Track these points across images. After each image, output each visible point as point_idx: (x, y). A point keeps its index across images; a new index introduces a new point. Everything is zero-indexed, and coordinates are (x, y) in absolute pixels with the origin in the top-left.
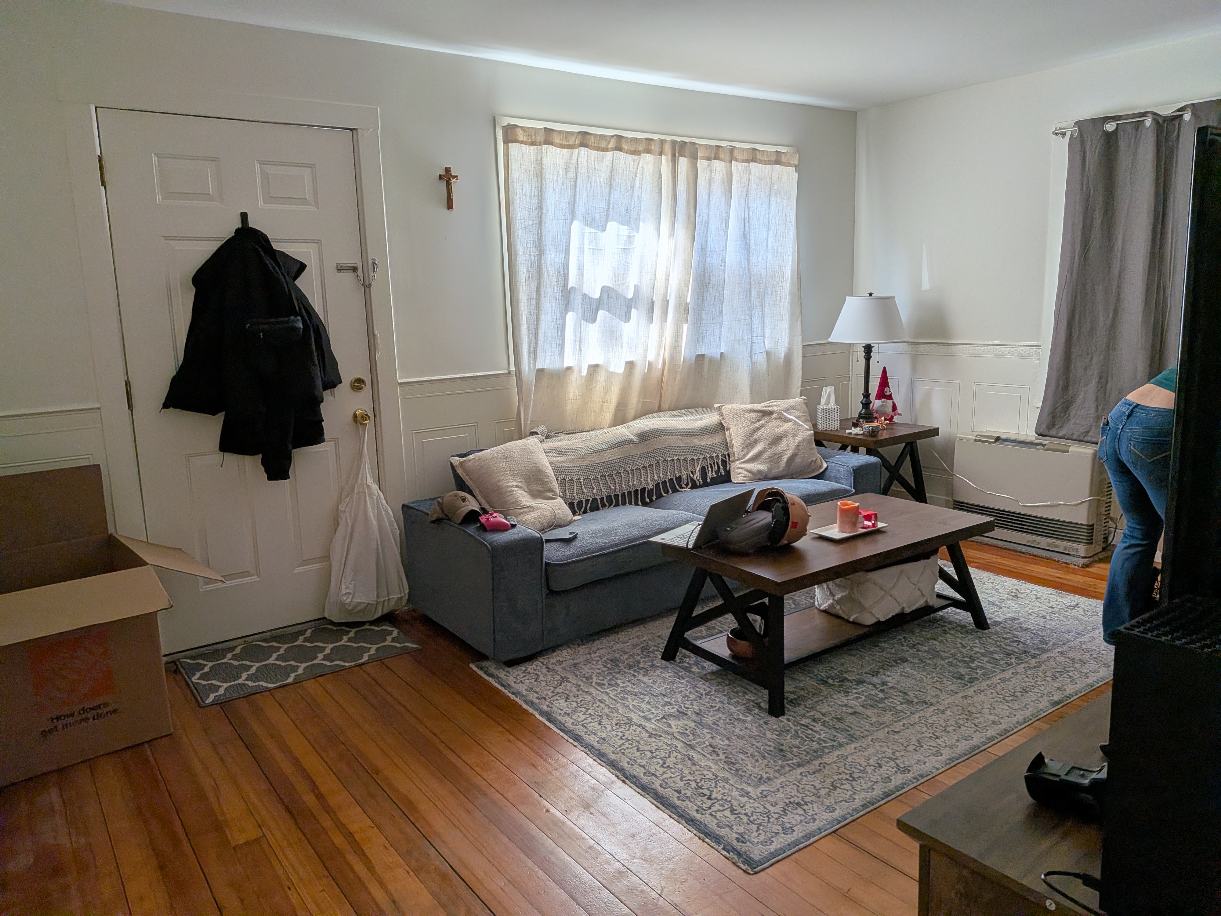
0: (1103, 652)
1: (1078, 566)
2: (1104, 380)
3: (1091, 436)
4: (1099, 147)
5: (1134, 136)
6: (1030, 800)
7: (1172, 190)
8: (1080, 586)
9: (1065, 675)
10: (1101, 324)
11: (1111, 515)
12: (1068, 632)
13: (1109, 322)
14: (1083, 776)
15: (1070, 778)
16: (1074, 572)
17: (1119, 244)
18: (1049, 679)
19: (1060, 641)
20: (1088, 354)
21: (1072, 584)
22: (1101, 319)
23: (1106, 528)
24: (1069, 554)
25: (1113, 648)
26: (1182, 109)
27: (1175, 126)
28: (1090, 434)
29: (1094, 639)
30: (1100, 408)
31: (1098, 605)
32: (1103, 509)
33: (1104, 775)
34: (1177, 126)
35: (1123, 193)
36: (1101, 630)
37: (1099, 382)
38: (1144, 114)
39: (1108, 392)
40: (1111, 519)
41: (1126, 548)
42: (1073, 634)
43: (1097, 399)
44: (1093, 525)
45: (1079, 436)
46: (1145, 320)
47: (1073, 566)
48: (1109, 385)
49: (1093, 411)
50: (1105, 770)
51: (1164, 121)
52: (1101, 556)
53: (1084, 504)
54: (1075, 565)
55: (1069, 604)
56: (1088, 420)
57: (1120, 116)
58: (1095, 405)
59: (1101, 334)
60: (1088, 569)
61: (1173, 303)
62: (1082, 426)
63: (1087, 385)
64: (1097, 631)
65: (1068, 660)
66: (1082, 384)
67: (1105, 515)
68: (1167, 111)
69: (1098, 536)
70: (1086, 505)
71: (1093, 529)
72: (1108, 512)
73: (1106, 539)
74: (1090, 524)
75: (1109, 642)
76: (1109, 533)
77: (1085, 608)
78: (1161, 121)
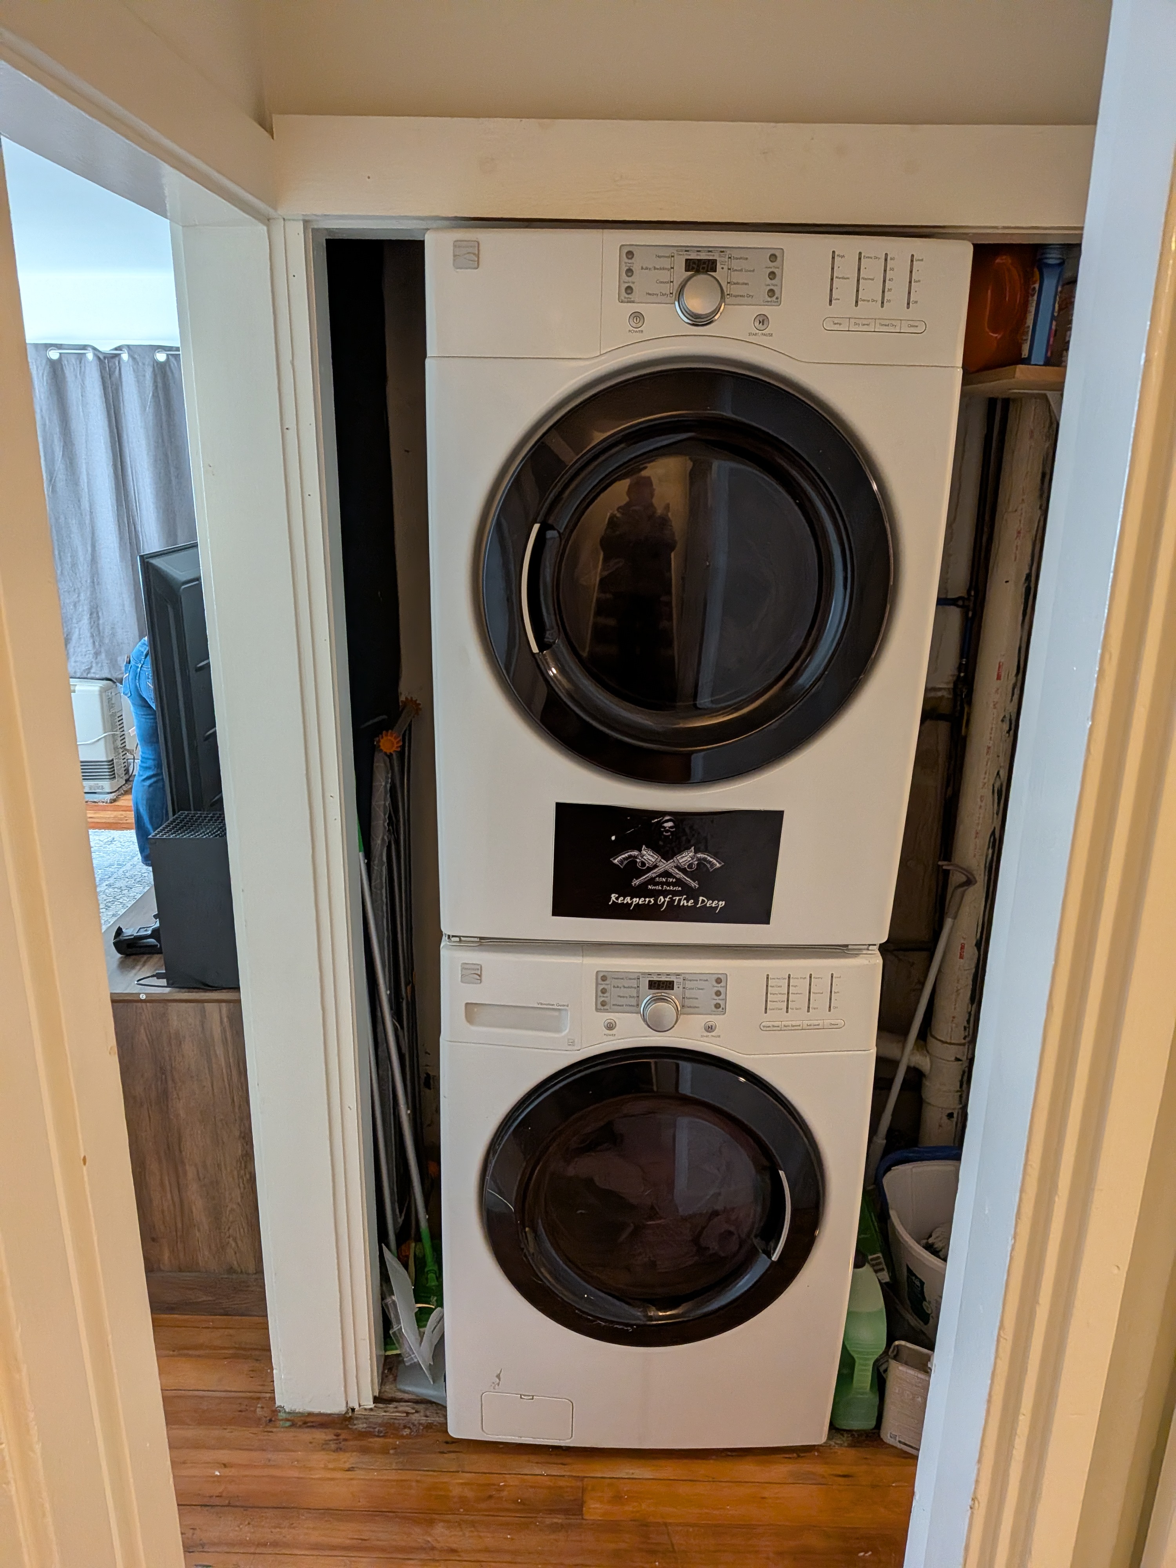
0: (144, 875)
1: (107, 803)
2: (95, 615)
3: (94, 673)
4: (45, 374)
5: (79, 369)
6: (119, 955)
7: (124, 429)
8: (112, 821)
9: (116, 903)
10: (82, 559)
11: (127, 747)
12: (110, 866)
13: (89, 557)
14: (146, 930)
15: (138, 934)
16: (104, 809)
17: (84, 478)
18: (104, 910)
19: (106, 875)
20: (75, 590)
21: (104, 821)
22: (80, 553)
23: (125, 760)
24: (95, 793)
25: (151, 868)
26: (119, 348)
27: (115, 364)
28: (93, 670)
29: (134, 866)
30: (97, 644)
31: (131, 835)
32: (119, 743)
33: (158, 925)
34: (117, 364)
35: (77, 425)
36: (139, 856)
37: (90, 618)
38: (84, 347)
39: (101, 628)
40: (128, 750)
41: (144, 780)
42: (116, 866)
43: (92, 636)
44: (112, 760)
45: (82, 674)
46: (123, 557)
47: (101, 804)
48: (101, 622)
49: (90, 647)
50: (158, 922)
51: (105, 358)
52: (125, 788)
53: (100, 741)
54: (103, 802)
55: (106, 840)
56: (87, 656)
57: (61, 345)
58: (91, 641)
59: (83, 568)
60: (117, 803)
61: (145, 540)
62: (84, 663)
63: (80, 621)
64: (136, 858)
65: (116, 890)
66: (74, 621)
67: (121, 748)
68: (106, 348)
69: (119, 770)
70: (102, 742)
71: (113, 764)
72: (123, 745)
73: (127, 771)
74: (110, 759)
75: (147, 865)
76: (129, 765)
77: (121, 840)
78: (101, 357)
